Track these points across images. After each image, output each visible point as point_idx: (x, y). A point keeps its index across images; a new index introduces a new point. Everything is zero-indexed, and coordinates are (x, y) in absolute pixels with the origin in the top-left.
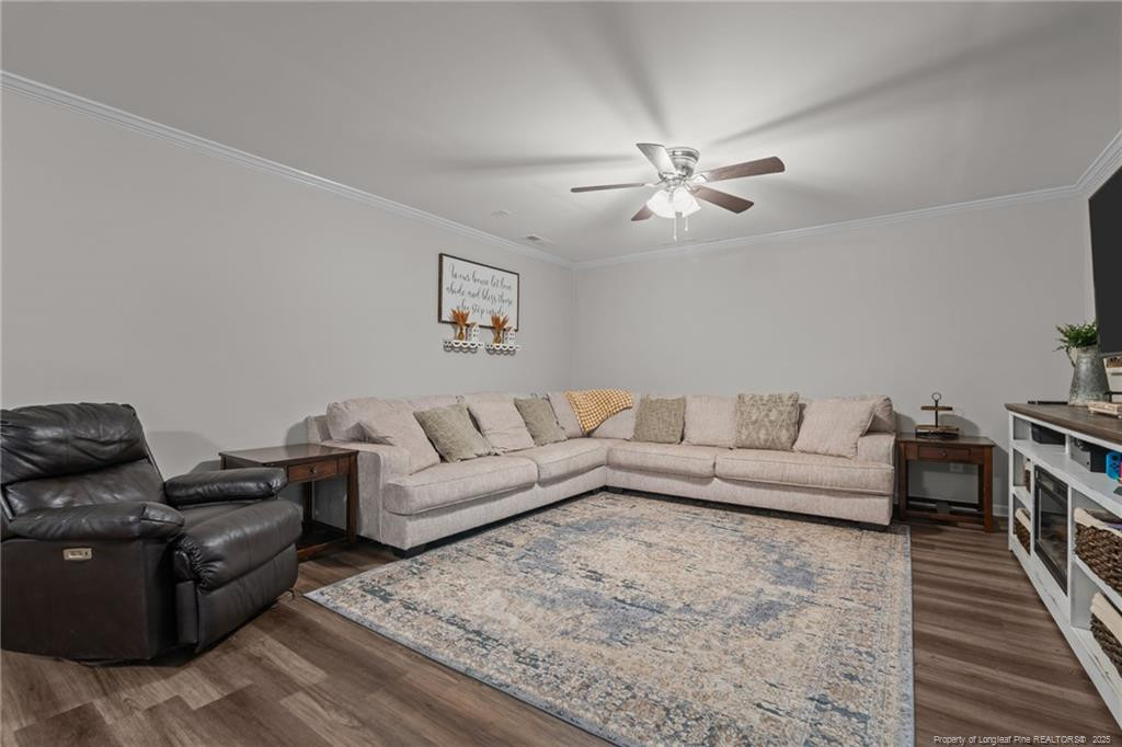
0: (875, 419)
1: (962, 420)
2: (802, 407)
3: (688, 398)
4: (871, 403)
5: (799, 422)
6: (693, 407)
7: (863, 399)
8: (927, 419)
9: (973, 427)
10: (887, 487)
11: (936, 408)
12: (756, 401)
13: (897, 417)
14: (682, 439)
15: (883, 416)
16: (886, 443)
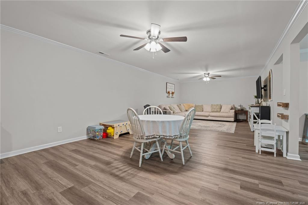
0: (232, 108)
1: (244, 108)
2: (221, 106)
3: (203, 105)
4: (231, 105)
5: (221, 108)
6: (204, 106)
7: (230, 105)
8: (239, 108)
9: (246, 109)
10: (234, 116)
11: (241, 106)
12: (214, 105)
13: (235, 108)
14: (203, 111)
15: (233, 107)
16: (234, 111)
